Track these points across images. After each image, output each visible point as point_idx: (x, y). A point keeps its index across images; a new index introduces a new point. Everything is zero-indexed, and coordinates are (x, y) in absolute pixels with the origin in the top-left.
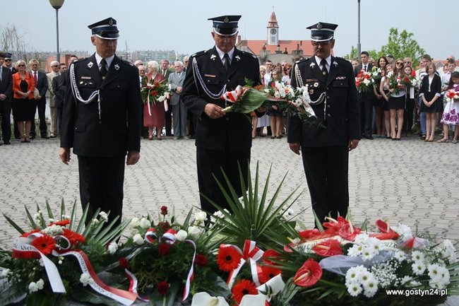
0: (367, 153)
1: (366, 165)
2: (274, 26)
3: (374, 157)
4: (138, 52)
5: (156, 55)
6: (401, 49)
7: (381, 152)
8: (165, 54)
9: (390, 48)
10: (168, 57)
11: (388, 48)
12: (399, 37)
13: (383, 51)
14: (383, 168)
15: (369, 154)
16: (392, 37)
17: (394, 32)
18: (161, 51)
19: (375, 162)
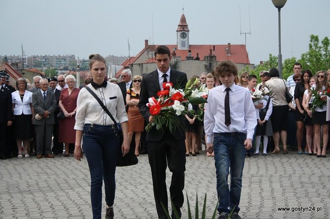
0: (292, 172)
1: (292, 186)
2: (183, 29)
3: (300, 177)
4: (35, 57)
5: (55, 60)
6: (323, 57)
7: (307, 170)
8: (65, 60)
9: (311, 56)
10: (68, 62)
11: (308, 56)
12: (320, 44)
13: (303, 59)
14: (310, 190)
15: (294, 173)
16: (312, 43)
17: (315, 38)
18: (59, 56)
19: (301, 183)
